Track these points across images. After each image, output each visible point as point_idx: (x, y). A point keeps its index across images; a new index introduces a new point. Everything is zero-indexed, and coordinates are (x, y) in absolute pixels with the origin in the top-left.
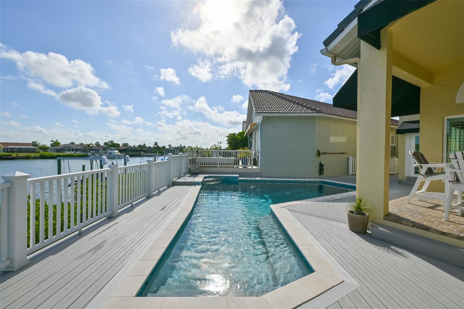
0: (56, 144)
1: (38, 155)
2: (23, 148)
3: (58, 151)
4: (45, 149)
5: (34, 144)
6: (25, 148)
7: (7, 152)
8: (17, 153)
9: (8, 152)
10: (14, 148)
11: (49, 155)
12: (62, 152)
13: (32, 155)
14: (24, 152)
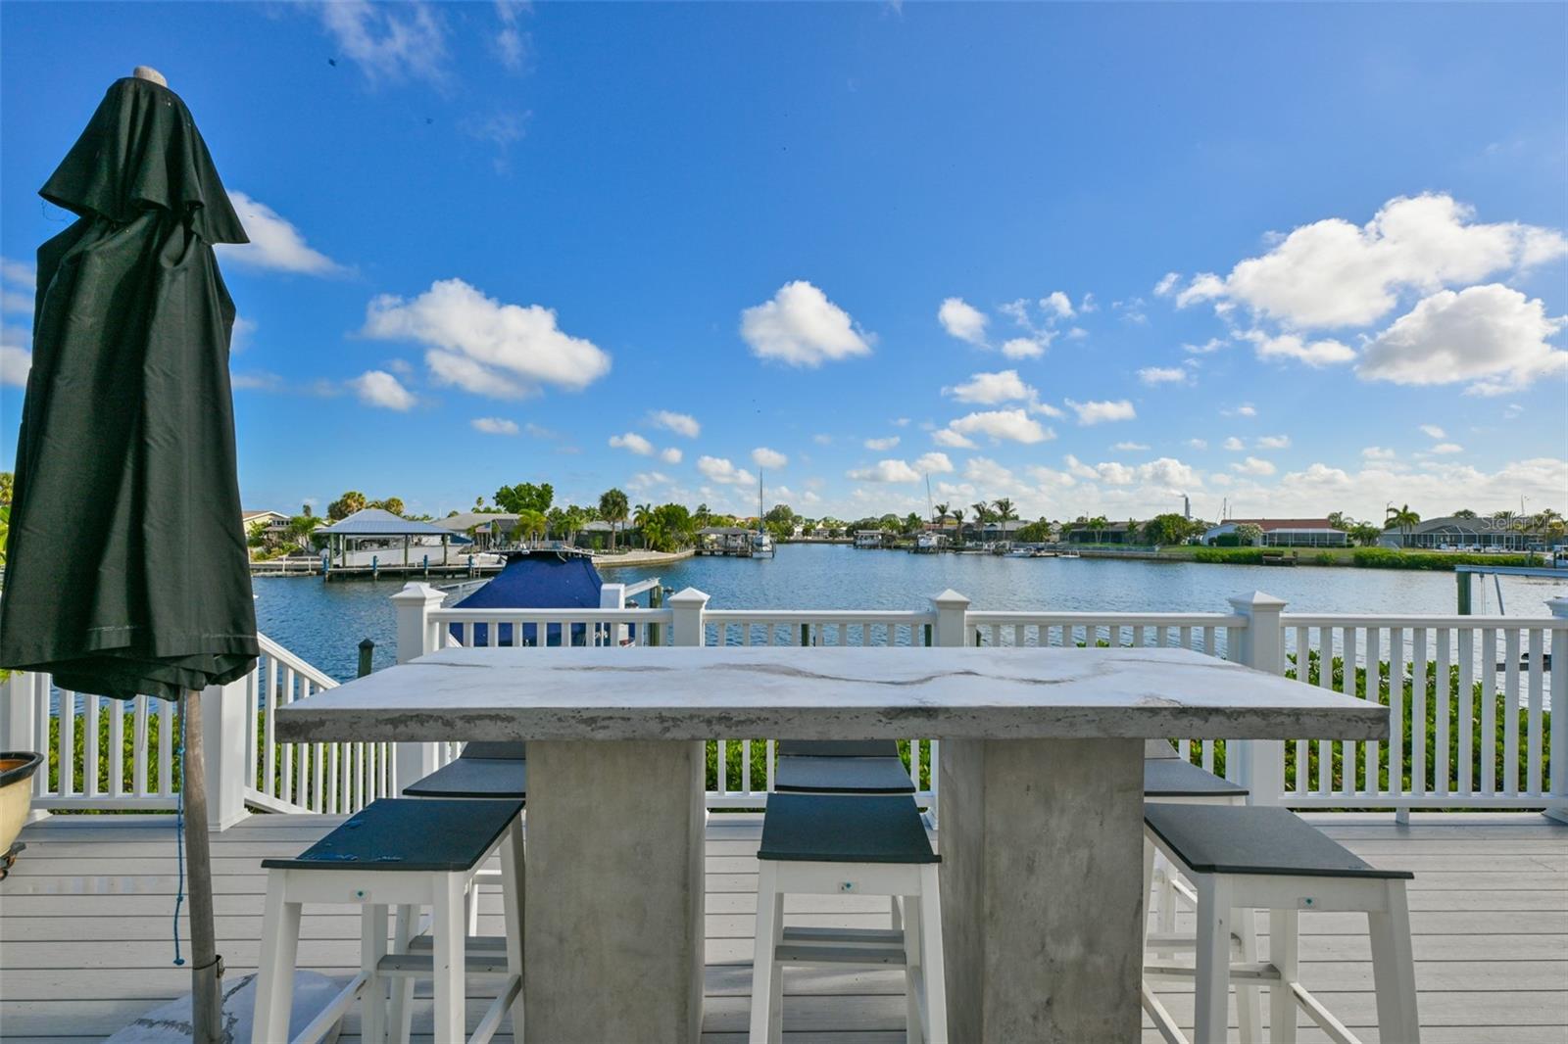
0: (1406, 518)
1: (1347, 554)
2: (1308, 534)
3: (1411, 542)
4: (1366, 535)
5: (1334, 521)
6: (1313, 534)
7: (1272, 544)
8: (1295, 549)
9: (1273, 546)
10: (1287, 534)
11: (1382, 556)
12: (1425, 547)
13: (1333, 553)
14: (1312, 546)
